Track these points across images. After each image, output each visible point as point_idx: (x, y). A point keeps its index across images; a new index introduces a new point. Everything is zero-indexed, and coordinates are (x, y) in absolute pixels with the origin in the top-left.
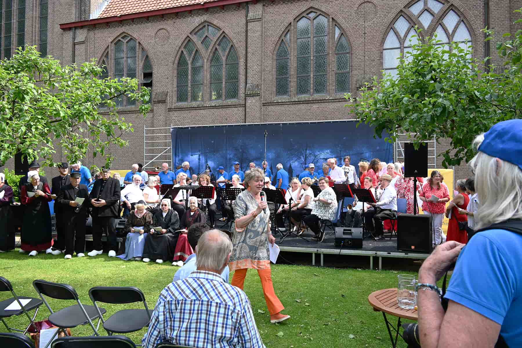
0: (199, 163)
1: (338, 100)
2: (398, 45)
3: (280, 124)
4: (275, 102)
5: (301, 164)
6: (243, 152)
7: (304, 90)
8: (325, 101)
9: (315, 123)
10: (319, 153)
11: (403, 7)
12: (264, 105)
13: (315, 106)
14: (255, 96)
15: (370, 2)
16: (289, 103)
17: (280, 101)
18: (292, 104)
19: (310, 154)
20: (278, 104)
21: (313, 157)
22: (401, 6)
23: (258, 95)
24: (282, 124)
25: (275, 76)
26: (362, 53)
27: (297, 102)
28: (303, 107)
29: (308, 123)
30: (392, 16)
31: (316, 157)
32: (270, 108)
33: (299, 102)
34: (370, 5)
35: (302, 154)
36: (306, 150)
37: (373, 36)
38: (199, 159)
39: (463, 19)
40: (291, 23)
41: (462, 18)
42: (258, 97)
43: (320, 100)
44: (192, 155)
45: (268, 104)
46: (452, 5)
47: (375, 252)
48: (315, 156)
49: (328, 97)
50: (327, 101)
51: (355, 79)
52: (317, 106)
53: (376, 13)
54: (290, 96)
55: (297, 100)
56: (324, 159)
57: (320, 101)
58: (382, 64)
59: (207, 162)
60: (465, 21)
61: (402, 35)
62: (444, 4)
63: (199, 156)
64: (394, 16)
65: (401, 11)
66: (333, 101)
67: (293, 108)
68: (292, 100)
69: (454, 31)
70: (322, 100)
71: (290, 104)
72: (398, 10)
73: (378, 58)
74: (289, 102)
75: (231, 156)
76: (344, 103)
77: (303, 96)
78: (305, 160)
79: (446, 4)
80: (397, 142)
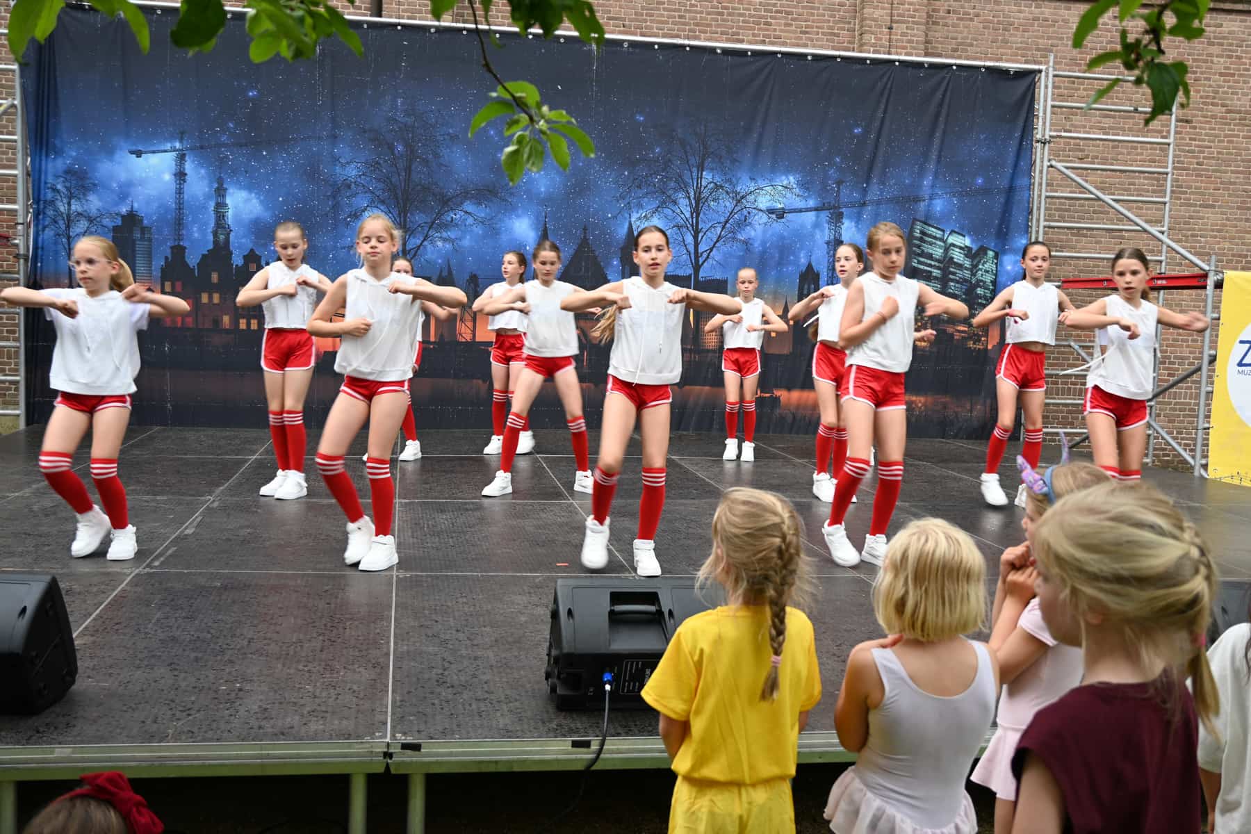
0: (180, 191)
5: (679, 227)
6: (411, 154)
9: (743, 53)
10: (752, 186)
19: (717, 187)
21: (729, 204)
29: (712, 50)
31: (739, 201)
35: (683, 186)
36: (701, 168)
38: (180, 176)
44: (139, 154)
48: (739, 199)
56: (771, 211)
59: (220, 192)
63: (181, 158)
75: (352, 172)
78: (696, 211)
80: (1046, 163)
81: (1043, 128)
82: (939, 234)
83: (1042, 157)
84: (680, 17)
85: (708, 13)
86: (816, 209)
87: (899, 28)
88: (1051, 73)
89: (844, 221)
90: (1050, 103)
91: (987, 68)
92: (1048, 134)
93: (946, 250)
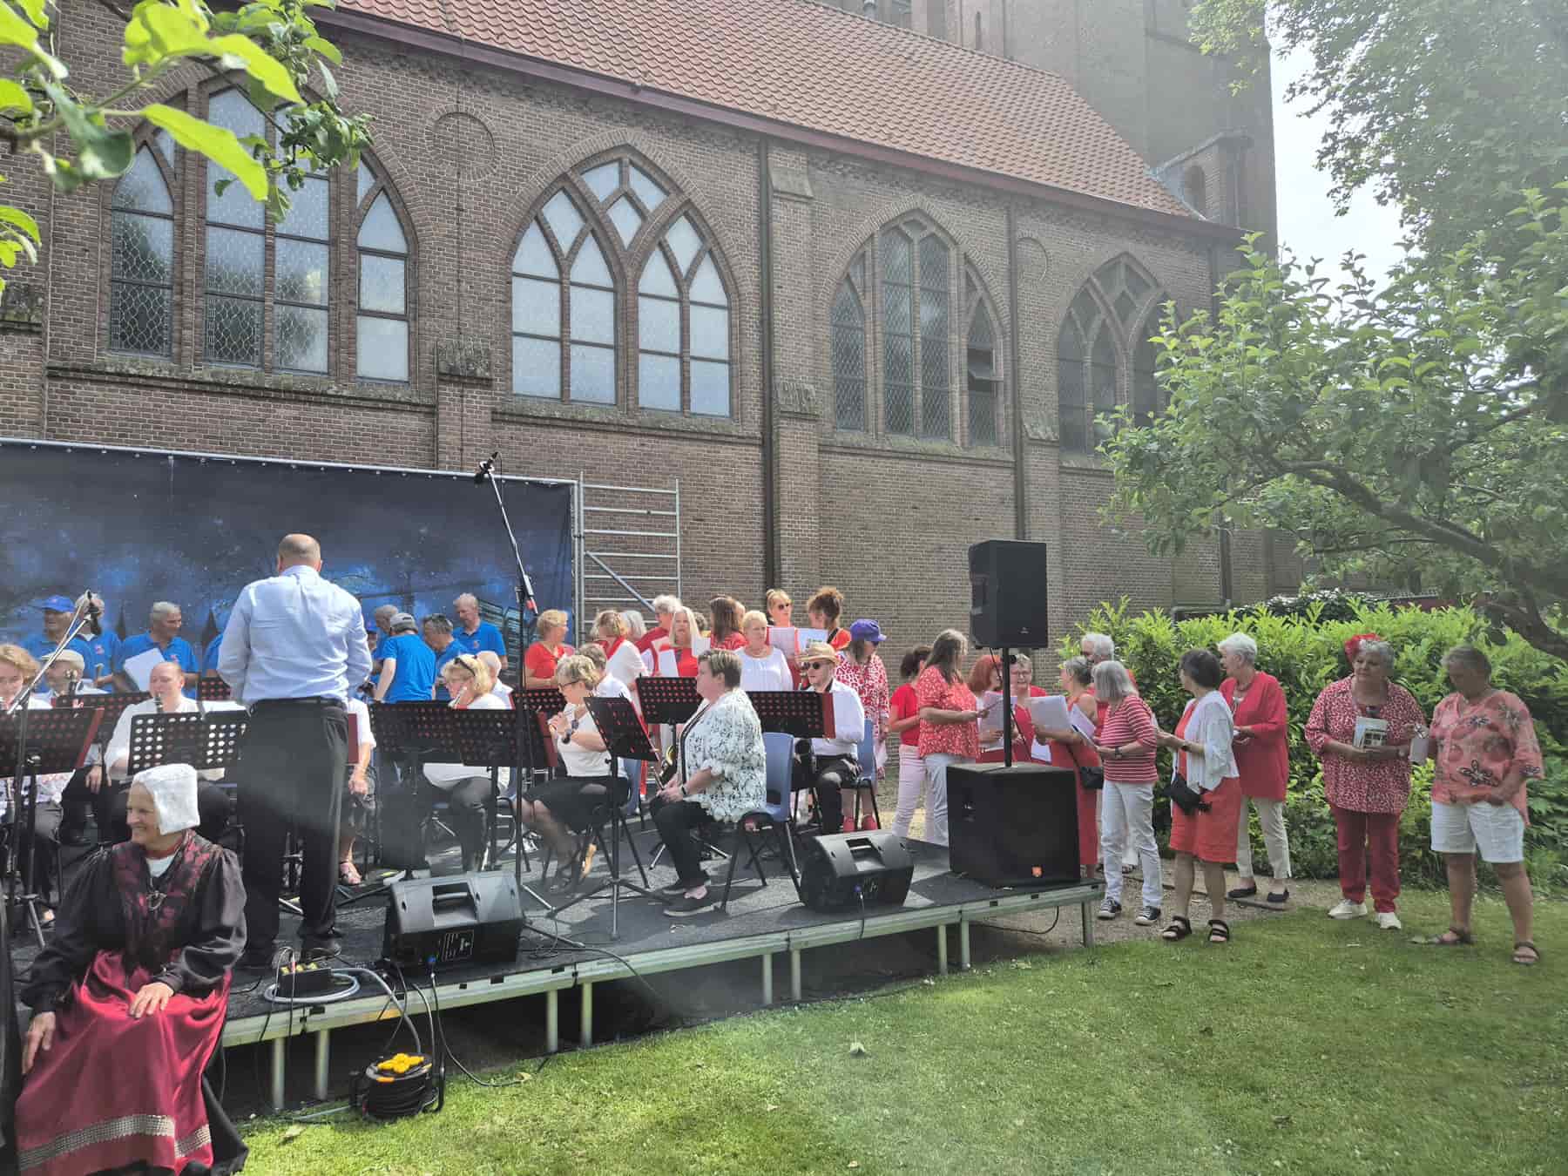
1: (370, 404)
2: (554, 274)
3: (166, 456)
4: (109, 369)
7: (234, 348)
8: (323, 399)
11: (568, 165)
12: (53, 374)
13: (284, 412)
14: (18, 332)
15: (474, 119)
16: (174, 385)
17: (133, 371)
18: (188, 391)
20: (123, 379)
22: (565, 163)
23: (31, 329)
24: (176, 456)
25: (106, 271)
26: (451, 267)
27: (209, 383)
28: (235, 406)
30: (538, 182)
32: (83, 391)
33: (219, 388)
34: (475, 127)
37: (487, 226)
39: (711, 247)
40: (185, 93)
41: (710, 243)
42: (30, 341)
43: (307, 393)
45: (71, 374)
46: (689, 202)
47: (956, 908)
49: (335, 388)
50: (333, 400)
51: (429, 344)
52: (295, 413)
53: (493, 156)
54: (179, 359)
55: (209, 379)
57: (303, 397)
58: (508, 316)
60: (716, 252)
61: (565, 246)
62: (667, 193)
64: (542, 183)
65: (564, 177)
66: (352, 402)
67: (189, 402)
68: (189, 377)
69: (693, 271)
70: (315, 394)
71: (177, 390)
72: (557, 171)
73: (501, 297)
74: (173, 380)
76: (391, 415)
77: (233, 368)
79: (673, 195)
80: (583, 553)
81: (579, 527)
82: (498, 610)
83: (579, 549)
84: (275, 437)
85: (301, 435)
86: (389, 594)
87: (468, 451)
88: (582, 485)
89: (416, 602)
90: (582, 508)
91: (530, 482)
92: (584, 531)
93: (505, 623)
